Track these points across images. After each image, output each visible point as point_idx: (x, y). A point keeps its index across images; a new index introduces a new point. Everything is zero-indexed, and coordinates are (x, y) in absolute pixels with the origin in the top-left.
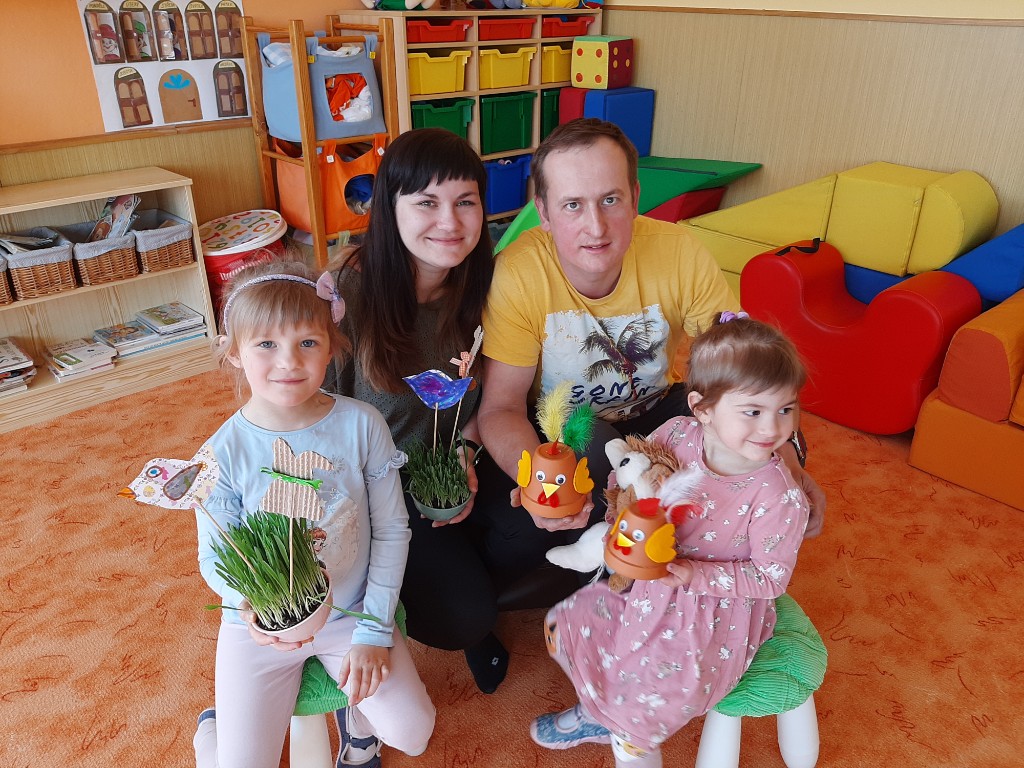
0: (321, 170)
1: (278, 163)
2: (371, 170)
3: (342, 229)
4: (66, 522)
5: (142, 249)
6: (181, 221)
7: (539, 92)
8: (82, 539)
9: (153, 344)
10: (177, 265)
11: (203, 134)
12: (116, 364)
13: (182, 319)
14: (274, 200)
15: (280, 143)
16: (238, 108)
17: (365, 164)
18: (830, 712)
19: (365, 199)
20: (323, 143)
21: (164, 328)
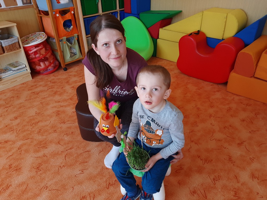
0: (55, 19)
1: (43, 18)
2: (70, 18)
3: (64, 36)
5: (4, 45)
9: (11, 74)
10: (15, 50)
11: (19, 11)
12: (1, 80)
13: (19, 66)
14: (43, 29)
15: (43, 12)
16: (28, 2)
17: (68, 16)
18: (212, 160)
19: (69, 27)
20: (55, 10)
21: (14, 69)
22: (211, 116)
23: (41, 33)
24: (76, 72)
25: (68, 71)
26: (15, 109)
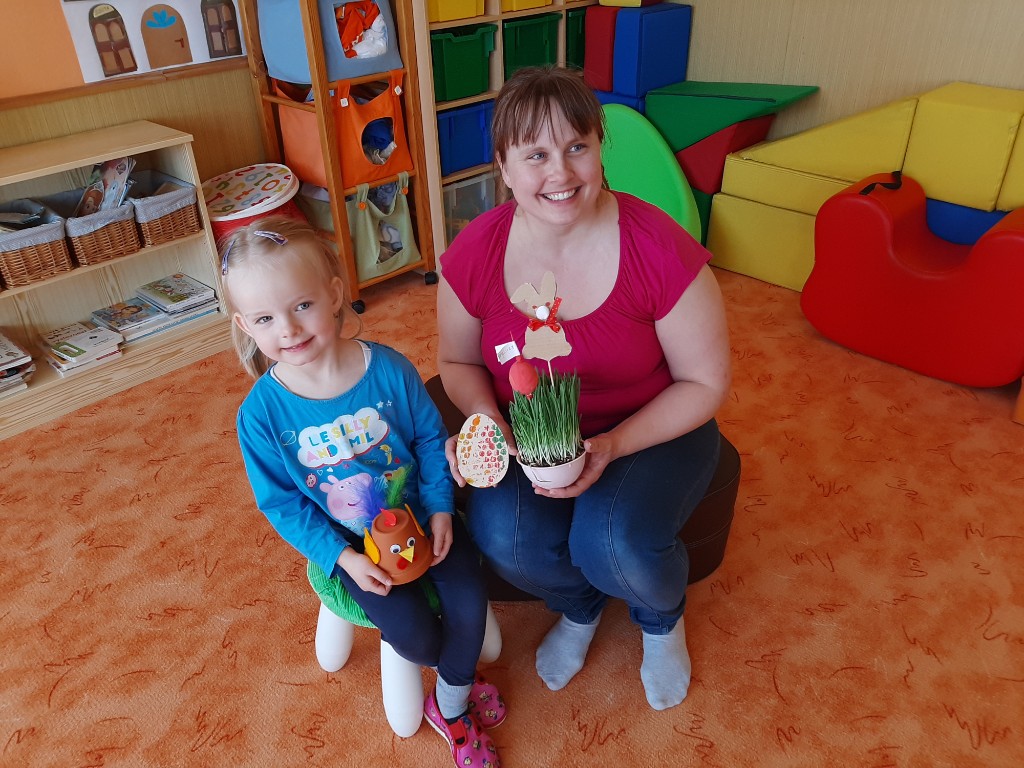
1: (282, 111)
2: (388, 114)
3: (361, 182)
4: (97, 547)
5: (142, 219)
6: (183, 184)
7: (564, 13)
8: (119, 567)
9: (162, 325)
10: (183, 235)
11: (196, 80)
12: (124, 351)
13: (190, 294)
15: (282, 85)
16: (230, 47)
17: (382, 106)
18: (1007, 730)
19: (383, 145)
20: (335, 85)
21: (172, 307)
22: (969, 532)
23: (277, 169)
24: (401, 318)
25: (368, 314)
26: (187, 472)
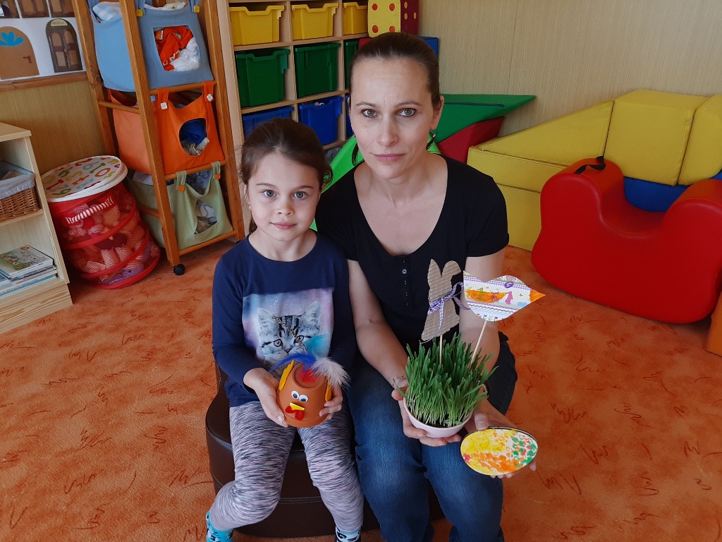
1: (115, 113)
2: (202, 116)
3: (180, 170)
7: (342, 42)
11: (42, 90)
13: (32, 263)
14: (113, 147)
16: (72, 64)
17: (196, 110)
19: (198, 140)
20: (155, 92)
21: (15, 274)
22: (688, 450)
23: (109, 160)
